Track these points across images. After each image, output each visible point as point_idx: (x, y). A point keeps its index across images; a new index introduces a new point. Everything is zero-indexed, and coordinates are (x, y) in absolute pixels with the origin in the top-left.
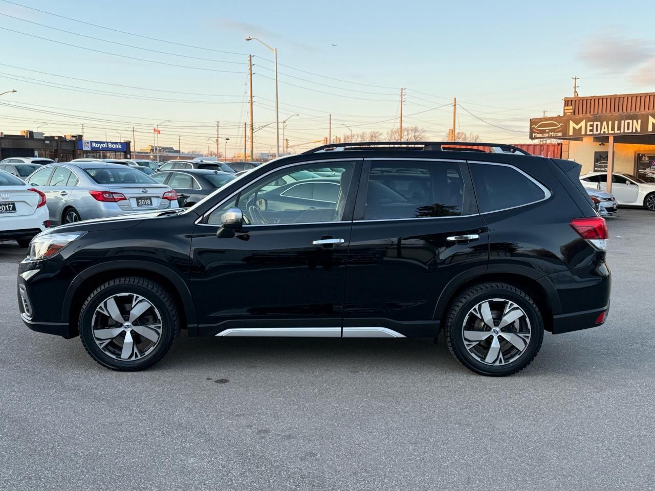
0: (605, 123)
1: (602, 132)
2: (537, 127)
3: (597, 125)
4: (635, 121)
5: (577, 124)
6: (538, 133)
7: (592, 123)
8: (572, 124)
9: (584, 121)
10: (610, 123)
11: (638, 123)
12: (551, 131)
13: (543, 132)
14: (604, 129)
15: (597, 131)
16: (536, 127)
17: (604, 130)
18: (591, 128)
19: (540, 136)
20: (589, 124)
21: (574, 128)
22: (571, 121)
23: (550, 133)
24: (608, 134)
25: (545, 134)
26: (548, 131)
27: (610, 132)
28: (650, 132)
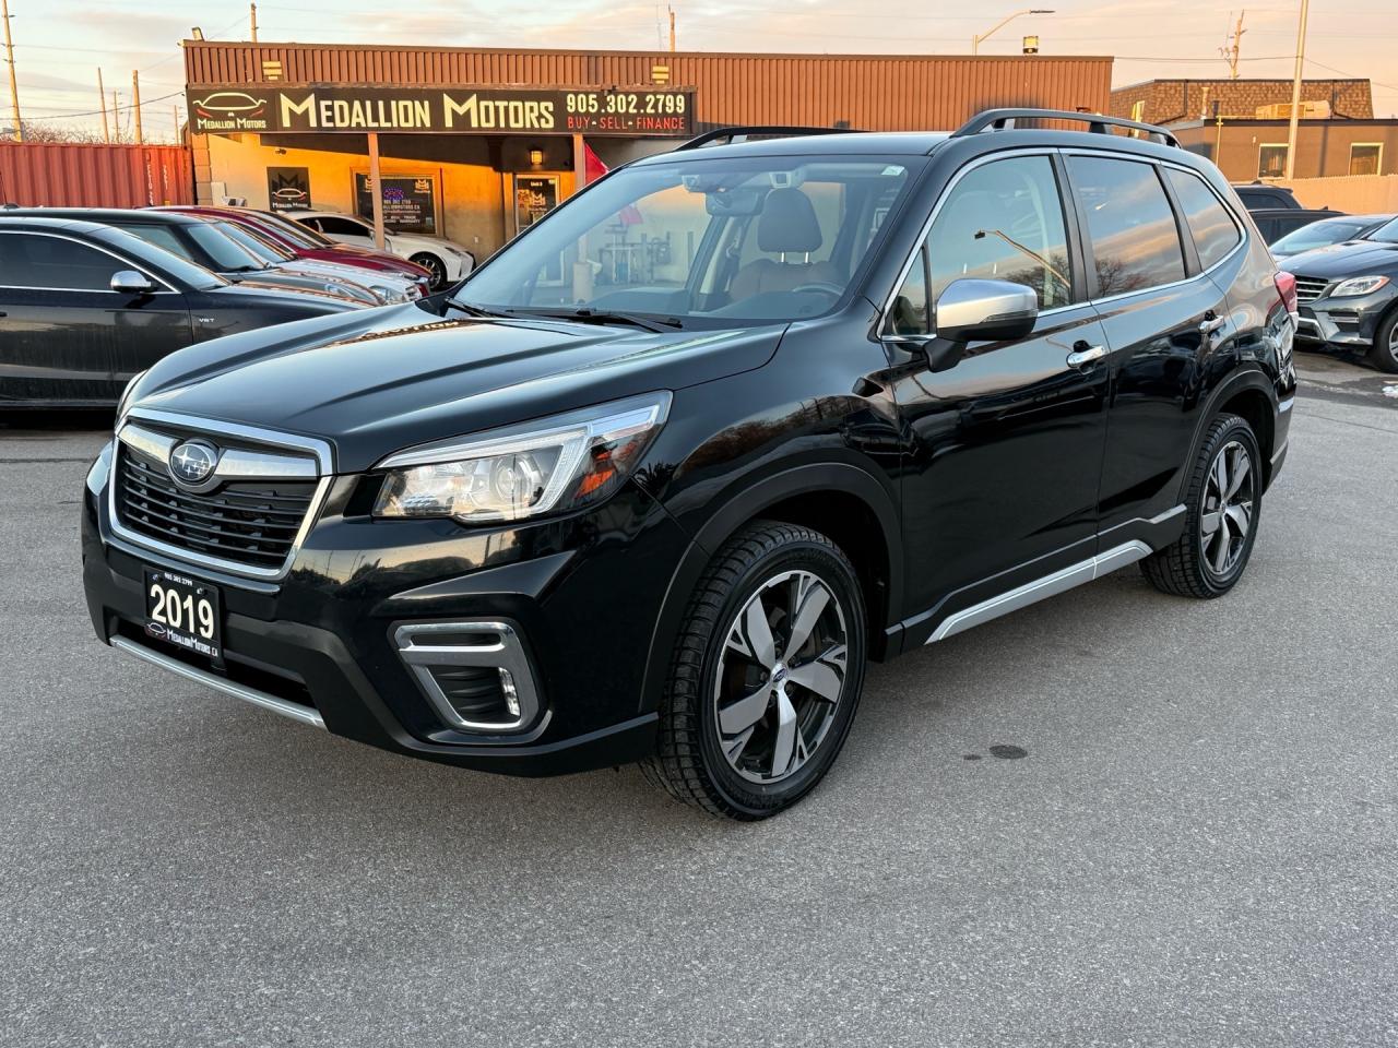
0: (357, 104)
1: (354, 125)
2: (208, 104)
3: (341, 107)
4: (417, 103)
5: (298, 103)
6: (209, 119)
7: (329, 103)
8: (286, 103)
9: (312, 98)
10: (368, 103)
11: (423, 107)
12: (239, 115)
13: (222, 117)
14: (358, 116)
15: (342, 120)
16: (202, 105)
17: (358, 120)
18: (330, 113)
19: (216, 125)
20: (323, 104)
21: (291, 112)
22: (282, 95)
23: (238, 120)
24: (367, 128)
25: (227, 123)
26: (232, 114)
27: (371, 124)
28: (449, 129)
